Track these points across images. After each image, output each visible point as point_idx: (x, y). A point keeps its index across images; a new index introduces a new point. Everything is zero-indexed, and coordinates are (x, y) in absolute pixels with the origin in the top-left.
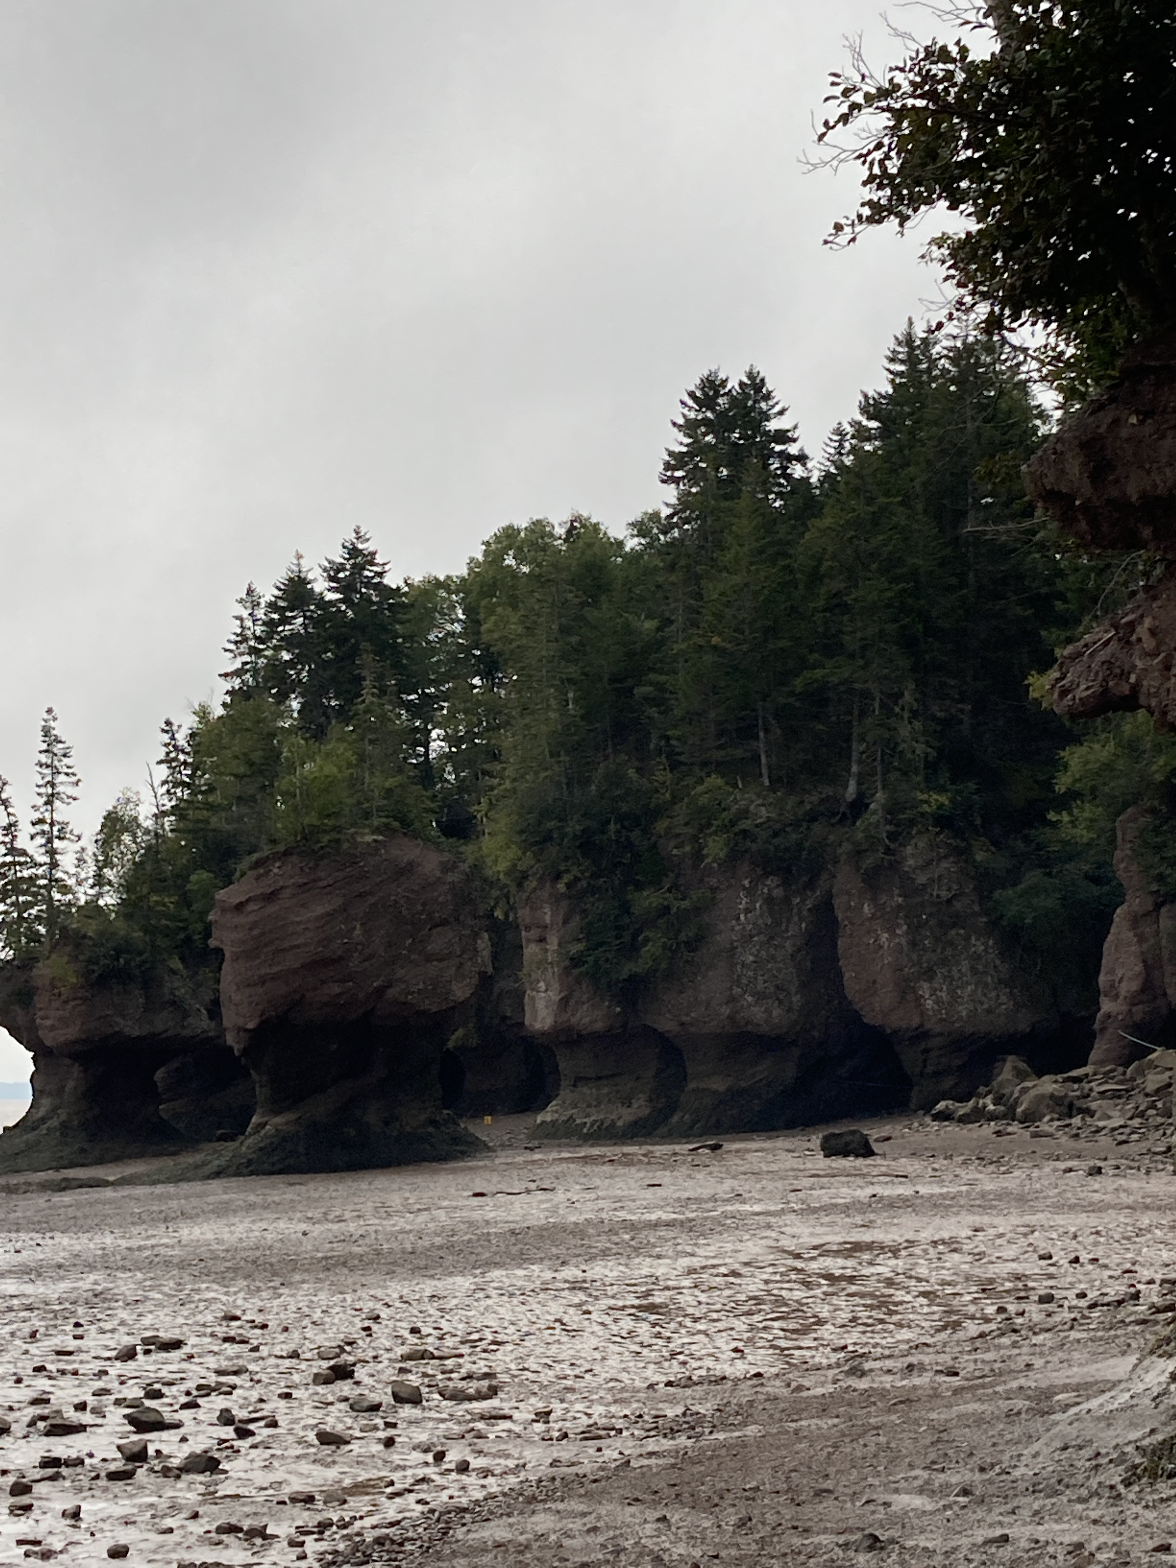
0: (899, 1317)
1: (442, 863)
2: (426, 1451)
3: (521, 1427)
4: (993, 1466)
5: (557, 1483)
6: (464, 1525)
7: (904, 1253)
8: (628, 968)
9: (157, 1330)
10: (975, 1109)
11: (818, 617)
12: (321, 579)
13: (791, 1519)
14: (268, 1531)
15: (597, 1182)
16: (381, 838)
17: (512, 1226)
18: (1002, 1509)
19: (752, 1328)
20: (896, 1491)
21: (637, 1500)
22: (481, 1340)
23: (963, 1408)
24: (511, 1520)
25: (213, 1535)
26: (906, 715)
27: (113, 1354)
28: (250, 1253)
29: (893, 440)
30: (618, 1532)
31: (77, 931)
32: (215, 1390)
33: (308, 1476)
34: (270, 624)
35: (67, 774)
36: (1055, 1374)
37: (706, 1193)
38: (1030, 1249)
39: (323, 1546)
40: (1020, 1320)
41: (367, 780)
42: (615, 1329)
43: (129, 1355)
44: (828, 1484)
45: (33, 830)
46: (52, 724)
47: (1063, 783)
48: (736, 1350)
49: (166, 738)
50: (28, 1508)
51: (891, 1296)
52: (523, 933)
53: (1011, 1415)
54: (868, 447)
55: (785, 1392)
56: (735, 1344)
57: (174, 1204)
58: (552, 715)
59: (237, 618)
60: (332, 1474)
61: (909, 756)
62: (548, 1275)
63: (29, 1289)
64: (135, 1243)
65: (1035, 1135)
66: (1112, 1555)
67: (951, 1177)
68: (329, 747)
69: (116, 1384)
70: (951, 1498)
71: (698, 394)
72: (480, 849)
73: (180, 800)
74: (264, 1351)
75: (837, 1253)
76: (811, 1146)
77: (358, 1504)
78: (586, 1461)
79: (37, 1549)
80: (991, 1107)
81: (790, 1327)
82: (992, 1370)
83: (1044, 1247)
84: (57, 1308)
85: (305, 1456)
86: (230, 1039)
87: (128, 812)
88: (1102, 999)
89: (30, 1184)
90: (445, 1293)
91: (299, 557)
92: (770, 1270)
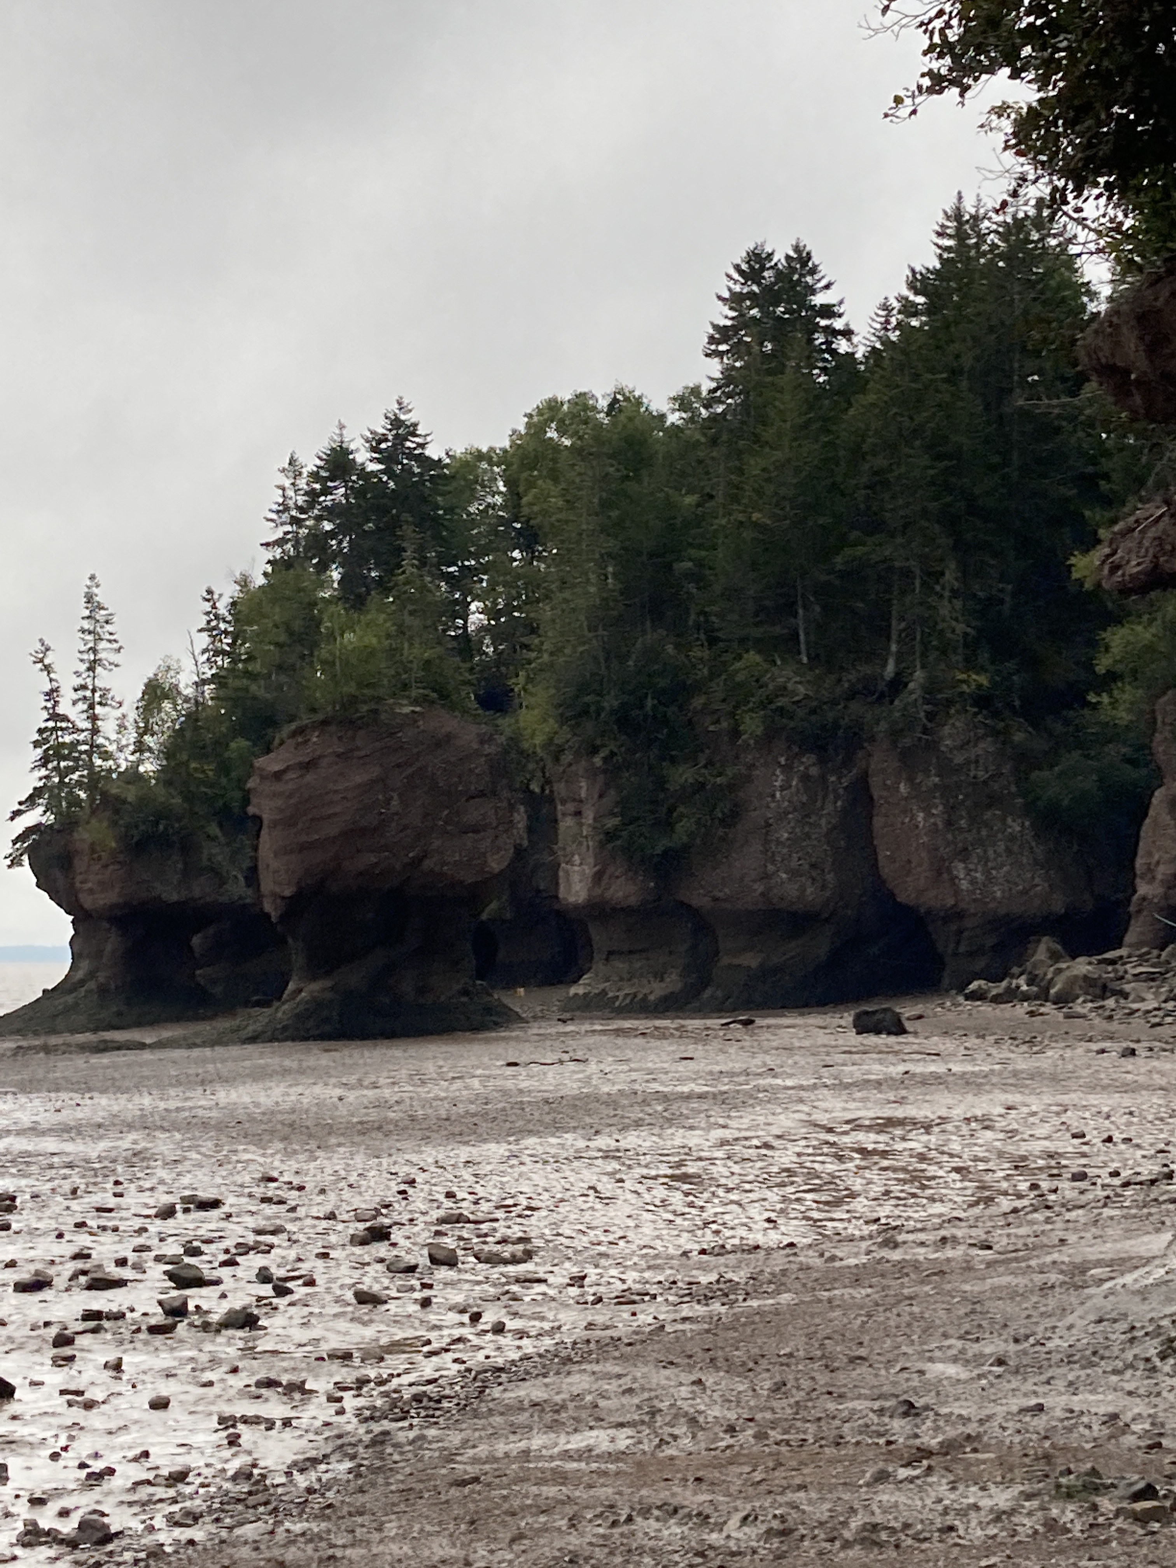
0: (932, 1191)
1: (478, 735)
2: (463, 1311)
3: (556, 1291)
4: (1027, 1337)
5: (592, 1346)
6: (500, 1384)
7: (936, 1129)
8: (663, 844)
9: (195, 1189)
10: (1008, 989)
11: (861, 494)
12: (363, 449)
13: (826, 1384)
14: (307, 1387)
15: (630, 1054)
16: (418, 709)
17: (546, 1095)
18: (1036, 1380)
19: (785, 1199)
20: (931, 1360)
21: (672, 1363)
22: (515, 1205)
23: (996, 1281)
24: (547, 1380)
25: (253, 1389)
26: (947, 594)
27: (153, 1212)
28: (286, 1116)
29: (939, 317)
30: (653, 1394)
31: (117, 798)
32: (253, 1249)
33: (346, 1334)
34: (313, 495)
35: (110, 641)
36: (1089, 1249)
37: (738, 1066)
38: (1063, 1127)
39: (361, 1402)
40: (1052, 1197)
41: (406, 652)
42: (647, 1197)
43: (168, 1213)
44: (862, 1352)
45: (75, 696)
46: (95, 590)
47: (1103, 664)
48: (769, 1220)
49: (207, 606)
50: (71, 1359)
51: (923, 1171)
52: (559, 807)
53: (1046, 1289)
54: (915, 323)
55: (818, 1262)
56: (767, 1215)
57: (210, 1067)
58: (592, 589)
59: (278, 487)
60: (369, 1333)
61: (949, 635)
62: (581, 1144)
63: (69, 1147)
64: (172, 1104)
65: (1068, 1016)
66: (1147, 1426)
67: (984, 1055)
68: (369, 617)
69: (156, 1241)
70: (986, 1368)
71: (744, 267)
72: (517, 721)
73: (221, 668)
74: (301, 1212)
75: (869, 1128)
76: (843, 1022)
77: (396, 1362)
78: (620, 1325)
79: (79, 1399)
80: (1025, 988)
81: (823, 1199)
82: (1025, 1245)
83: (1076, 1126)
84: (97, 1166)
85: (343, 1314)
86: (268, 906)
87: (167, 681)
88: (1138, 881)
89: (69, 1045)
90: (479, 1159)
91: (342, 427)
92: (803, 1143)
